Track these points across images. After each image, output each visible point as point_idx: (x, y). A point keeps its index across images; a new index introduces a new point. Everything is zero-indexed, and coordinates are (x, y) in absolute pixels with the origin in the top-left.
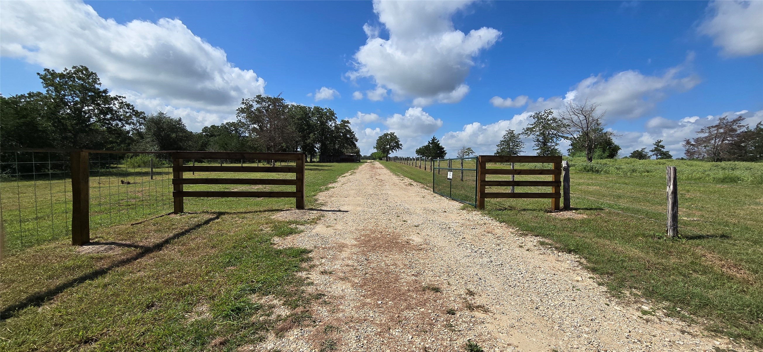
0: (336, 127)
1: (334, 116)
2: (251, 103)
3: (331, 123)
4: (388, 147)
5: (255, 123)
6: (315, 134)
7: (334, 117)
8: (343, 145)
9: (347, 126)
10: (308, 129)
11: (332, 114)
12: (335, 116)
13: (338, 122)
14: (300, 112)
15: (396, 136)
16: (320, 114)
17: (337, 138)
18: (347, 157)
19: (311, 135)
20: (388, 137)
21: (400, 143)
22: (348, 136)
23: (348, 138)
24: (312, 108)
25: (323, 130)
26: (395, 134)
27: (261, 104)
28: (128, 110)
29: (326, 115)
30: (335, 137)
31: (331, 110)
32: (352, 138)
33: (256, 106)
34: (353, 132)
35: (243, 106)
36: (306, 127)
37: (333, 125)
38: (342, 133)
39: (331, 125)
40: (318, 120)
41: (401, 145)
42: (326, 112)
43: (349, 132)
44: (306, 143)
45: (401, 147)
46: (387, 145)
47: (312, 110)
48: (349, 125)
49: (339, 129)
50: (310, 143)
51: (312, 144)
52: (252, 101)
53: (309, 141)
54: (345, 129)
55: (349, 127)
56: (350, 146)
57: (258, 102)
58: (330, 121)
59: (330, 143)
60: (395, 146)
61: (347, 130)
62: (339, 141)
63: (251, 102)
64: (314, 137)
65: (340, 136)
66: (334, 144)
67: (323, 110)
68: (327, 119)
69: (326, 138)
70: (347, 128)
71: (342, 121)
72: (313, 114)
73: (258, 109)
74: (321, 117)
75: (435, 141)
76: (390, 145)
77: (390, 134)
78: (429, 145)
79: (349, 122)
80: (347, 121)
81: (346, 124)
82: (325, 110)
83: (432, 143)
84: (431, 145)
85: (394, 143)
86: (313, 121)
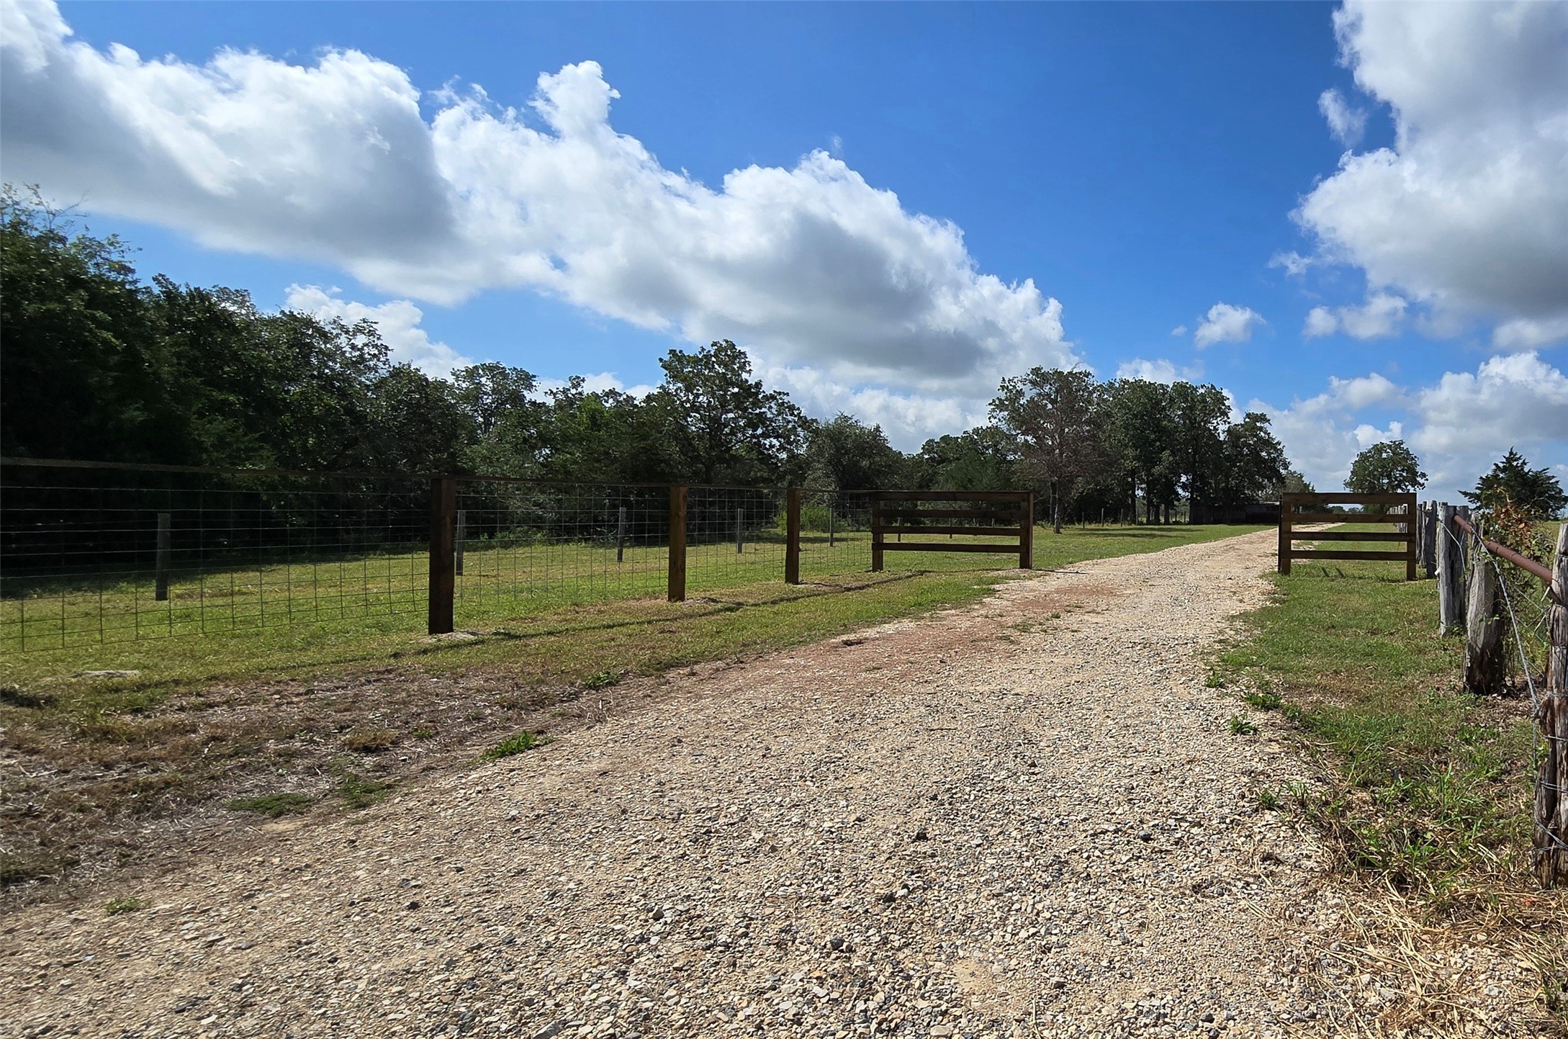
0: (1230, 431)
1: (1224, 404)
2: (1020, 386)
3: (1215, 423)
4: (1386, 481)
7: (1223, 407)
8: (1251, 477)
9: (1261, 429)
10: (1158, 439)
11: (1220, 399)
12: (1227, 403)
13: (1236, 417)
14: (1142, 396)
15: (1407, 451)
16: (1187, 400)
17: (1234, 461)
18: (1264, 510)
19: (1166, 453)
20: (1384, 455)
21: (1419, 469)
22: (1264, 454)
23: (1264, 461)
24: (1168, 386)
25: (1196, 439)
26: (1405, 446)
27: (1041, 386)
28: (790, 418)
29: (1204, 401)
30: (1228, 458)
31: (1214, 388)
32: (1274, 460)
33: (1029, 393)
34: (1279, 443)
35: (1003, 395)
36: (1152, 436)
37: (1223, 427)
38: (1248, 446)
39: (1216, 429)
40: (1184, 415)
41: (1423, 475)
42: (1204, 396)
43: (1268, 443)
44: (1155, 474)
45: (1422, 481)
46: (1383, 476)
47: (1169, 390)
48: (1265, 425)
49: (1238, 436)
50: (1160, 475)
51: (1169, 476)
52: (1023, 381)
53: (1161, 469)
54: (1256, 436)
55: (1266, 431)
56: (1270, 479)
57: (1033, 383)
58: (1215, 417)
59: (1214, 474)
60: (1405, 479)
61: (1260, 439)
62: (1239, 468)
63: (1019, 384)
64: (1171, 458)
65: (1242, 453)
67: (1196, 391)
68: (1206, 414)
69: (1204, 459)
70: (1262, 433)
71: (1248, 415)
72: (1172, 400)
73: (1034, 400)
74: (1192, 408)
75: (1515, 463)
76: (1389, 477)
77: (1390, 447)
78: (1496, 476)
79: (1268, 417)
80: (1262, 414)
81: (1258, 424)
82: (1202, 391)
83: (1504, 470)
84: (1501, 475)
85: (1403, 470)
86: (1171, 421)
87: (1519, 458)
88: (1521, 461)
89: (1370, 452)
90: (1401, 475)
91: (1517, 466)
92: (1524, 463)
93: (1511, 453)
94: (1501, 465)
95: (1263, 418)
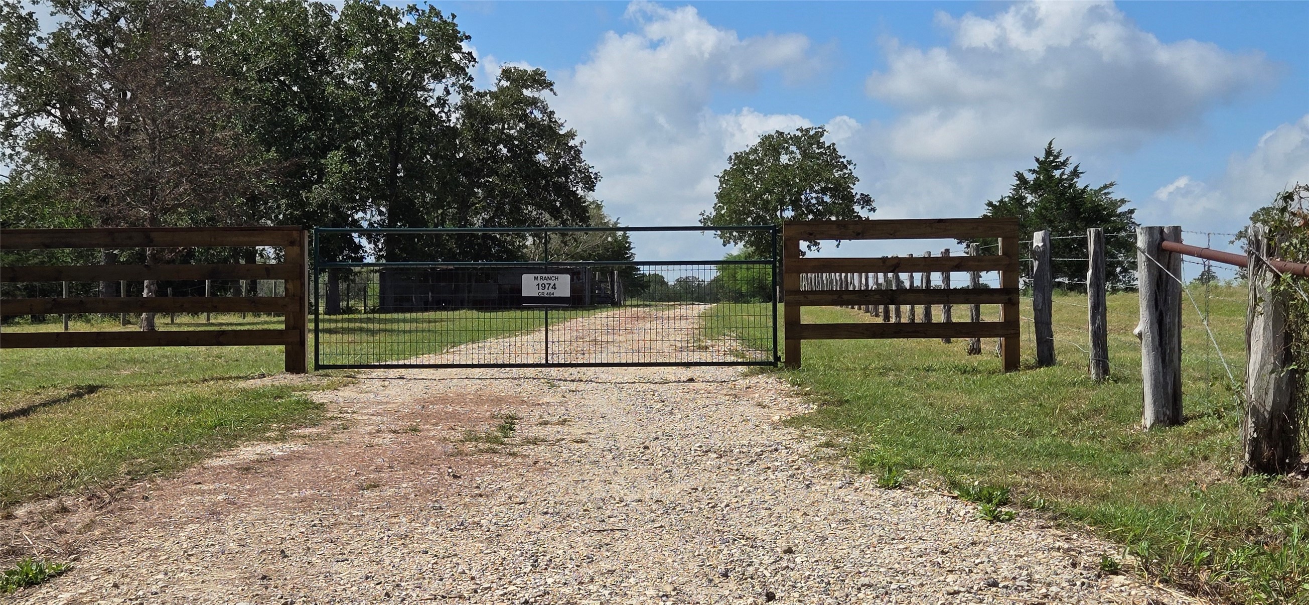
0: (469, 110)
1: (458, 49)
3: (438, 89)
4: (787, 211)
5: (42, 110)
6: (353, 152)
7: (456, 57)
8: (516, 209)
9: (534, 102)
10: (314, 125)
11: (450, 39)
12: (465, 46)
14: (268, 34)
15: (832, 150)
16: (376, 40)
17: (479, 173)
19: (334, 157)
20: (784, 159)
21: (857, 189)
22: (541, 157)
23: (539, 172)
24: (332, 9)
25: (399, 125)
26: (826, 140)
27: (76, 9)
29: (414, 43)
31: (438, 14)
32: (565, 171)
34: (571, 135)
36: (302, 119)
37: (455, 99)
38: (508, 141)
39: (441, 102)
40: (369, 73)
41: (866, 201)
42: (414, 31)
43: (549, 133)
44: (302, 204)
46: (782, 203)
47: (336, 17)
48: (544, 95)
49: (488, 119)
50: (323, 205)
51: (335, 209)
53: (318, 194)
54: (524, 118)
55: (544, 110)
56: (555, 213)
58: (438, 77)
59: (438, 203)
60: (829, 209)
61: (532, 125)
62: (489, 190)
64: (346, 168)
65: (495, 157)
66: (465, 207)
67: (395, 18)
68: (420, 71)
69: (416, 173)
70: (537, 114)
71: (506, 74)
72: (342, 44)
73: (60, 39)
74: (386, 57)
75: (1057, 173)
76: (796, 204)
77: (796, 140)
78: (1018, 200)
79: (549, 77)
80: (536, 72)
81: (527, 93)
82: (407, 19)
83: (1036, 187)
84: (1030, 198)
85: (824, 191)
86: (339, 82)
87: (1064, 163)
88: (1068, 170)
89: (754, 151)
90: (821, 202)
91: (1061, 180)
92: (1075, 173)
93: (1049, 152)
94: (1030, 177)
95: (538, 80)
